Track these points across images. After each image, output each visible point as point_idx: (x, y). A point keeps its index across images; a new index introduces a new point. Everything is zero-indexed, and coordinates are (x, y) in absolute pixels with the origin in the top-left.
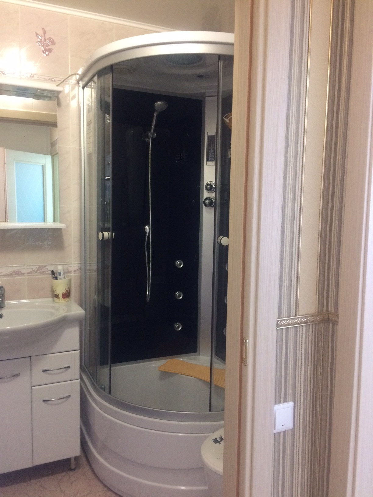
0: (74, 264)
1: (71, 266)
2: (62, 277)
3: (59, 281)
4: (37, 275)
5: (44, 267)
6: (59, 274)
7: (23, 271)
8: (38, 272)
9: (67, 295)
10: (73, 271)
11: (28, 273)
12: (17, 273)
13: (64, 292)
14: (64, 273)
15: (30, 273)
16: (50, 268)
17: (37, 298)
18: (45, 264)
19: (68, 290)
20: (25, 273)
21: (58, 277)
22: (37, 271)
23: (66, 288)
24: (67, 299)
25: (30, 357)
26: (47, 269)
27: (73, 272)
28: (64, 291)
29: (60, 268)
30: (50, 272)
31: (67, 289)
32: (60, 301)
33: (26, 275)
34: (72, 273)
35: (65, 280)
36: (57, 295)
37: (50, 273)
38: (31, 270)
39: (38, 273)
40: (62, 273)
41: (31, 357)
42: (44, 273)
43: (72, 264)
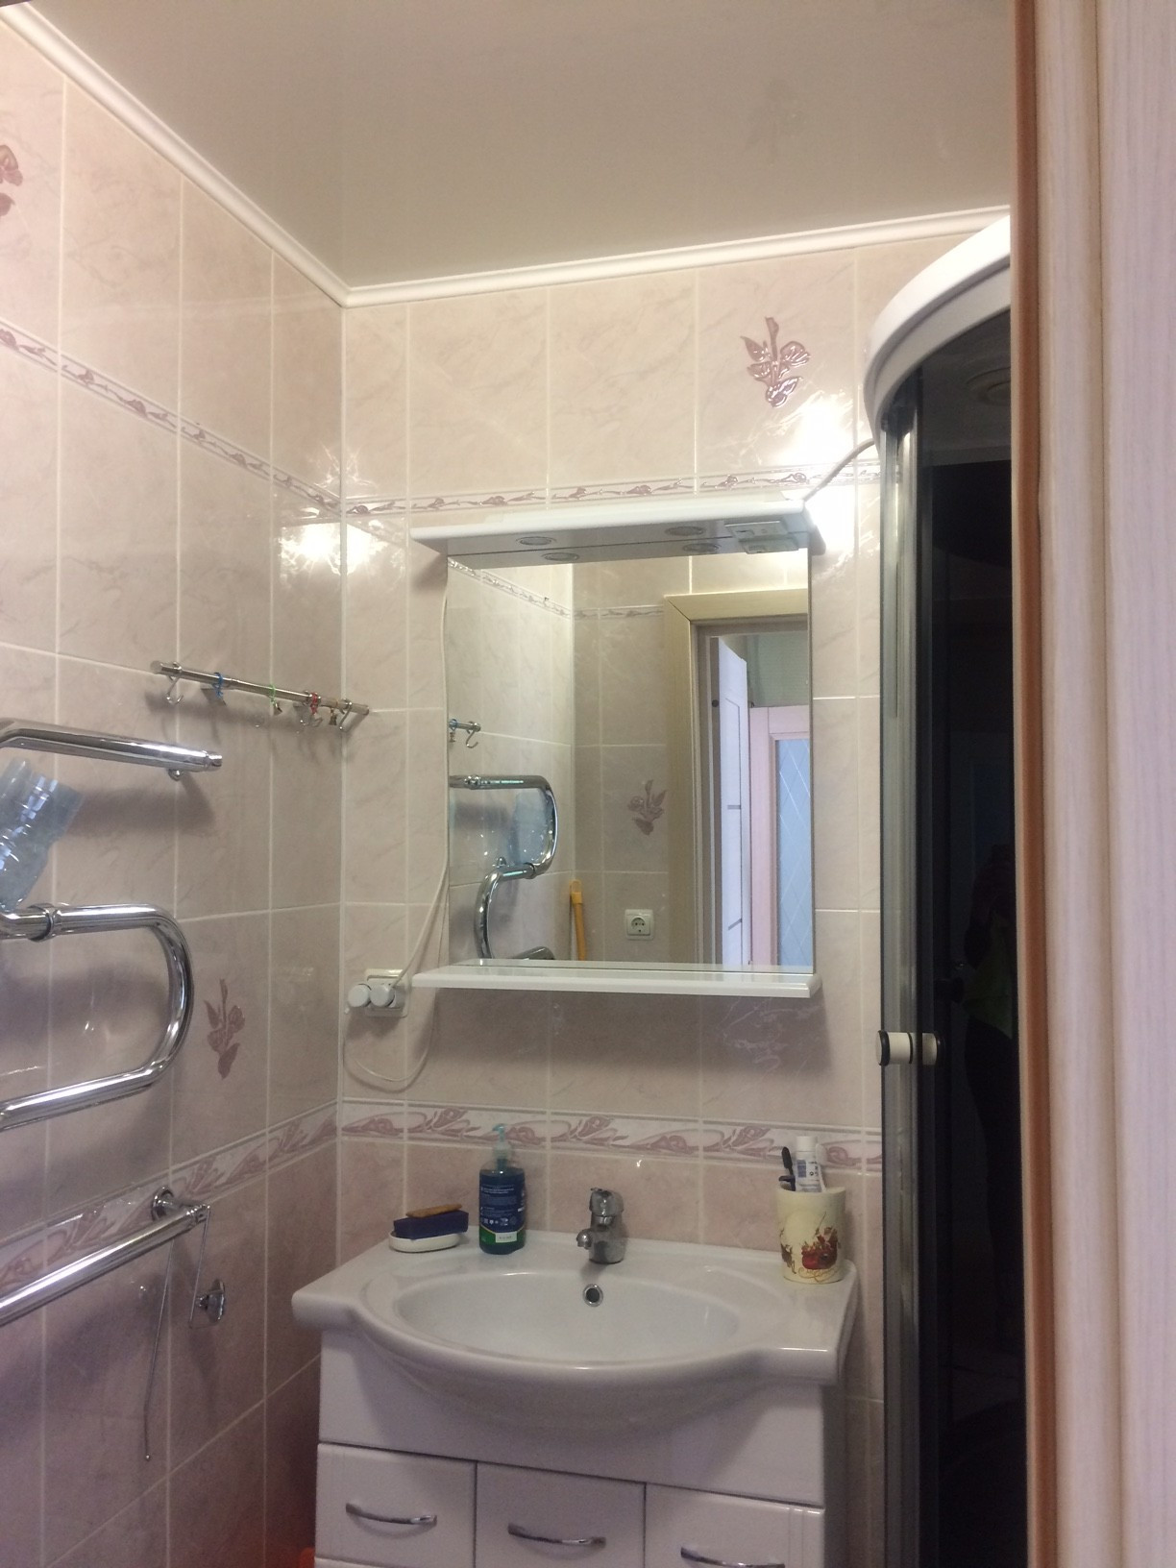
0: (869, 1133)
1: (859, 1141)
2: (808, 1180)
3: (795, 1197)
4: (739, 1160)
6: (799, 1167)
7: (692, 1140)
8: (740, 1148)
9: (825, 1255)
10: (861, 1161)
11: (706, 1149)
12: (674, 1143)
13: (811, 1244)
14: (816, 1168)
15: (715, 1148)
16: (780, 1139)
17: (737, 1246)
18: (765, 1123)
19: (827, 1238)
20: (696, 1148)
21: (798, 1180)
22: (737, 1143)
23: (818, 1230)
24: (822, 1274)
25: (643, 1486)
26: (772, 1141)
27: (864, 1165)
28: (811, 1241)
29: (804, 1147)
30: (779, 1153)
31: (822, 1233)
32: (792, 1277)
33: (701, 1153)
34: (858, 1168)
35: (819, 1194)
36: (788, 1250)
37: (776, 1157)
38: (716, 1138)
39: (741, 1152)
40: (810, 1168)
41: (645, 1484)
42: (760, 1155)
43: (859, 1132)
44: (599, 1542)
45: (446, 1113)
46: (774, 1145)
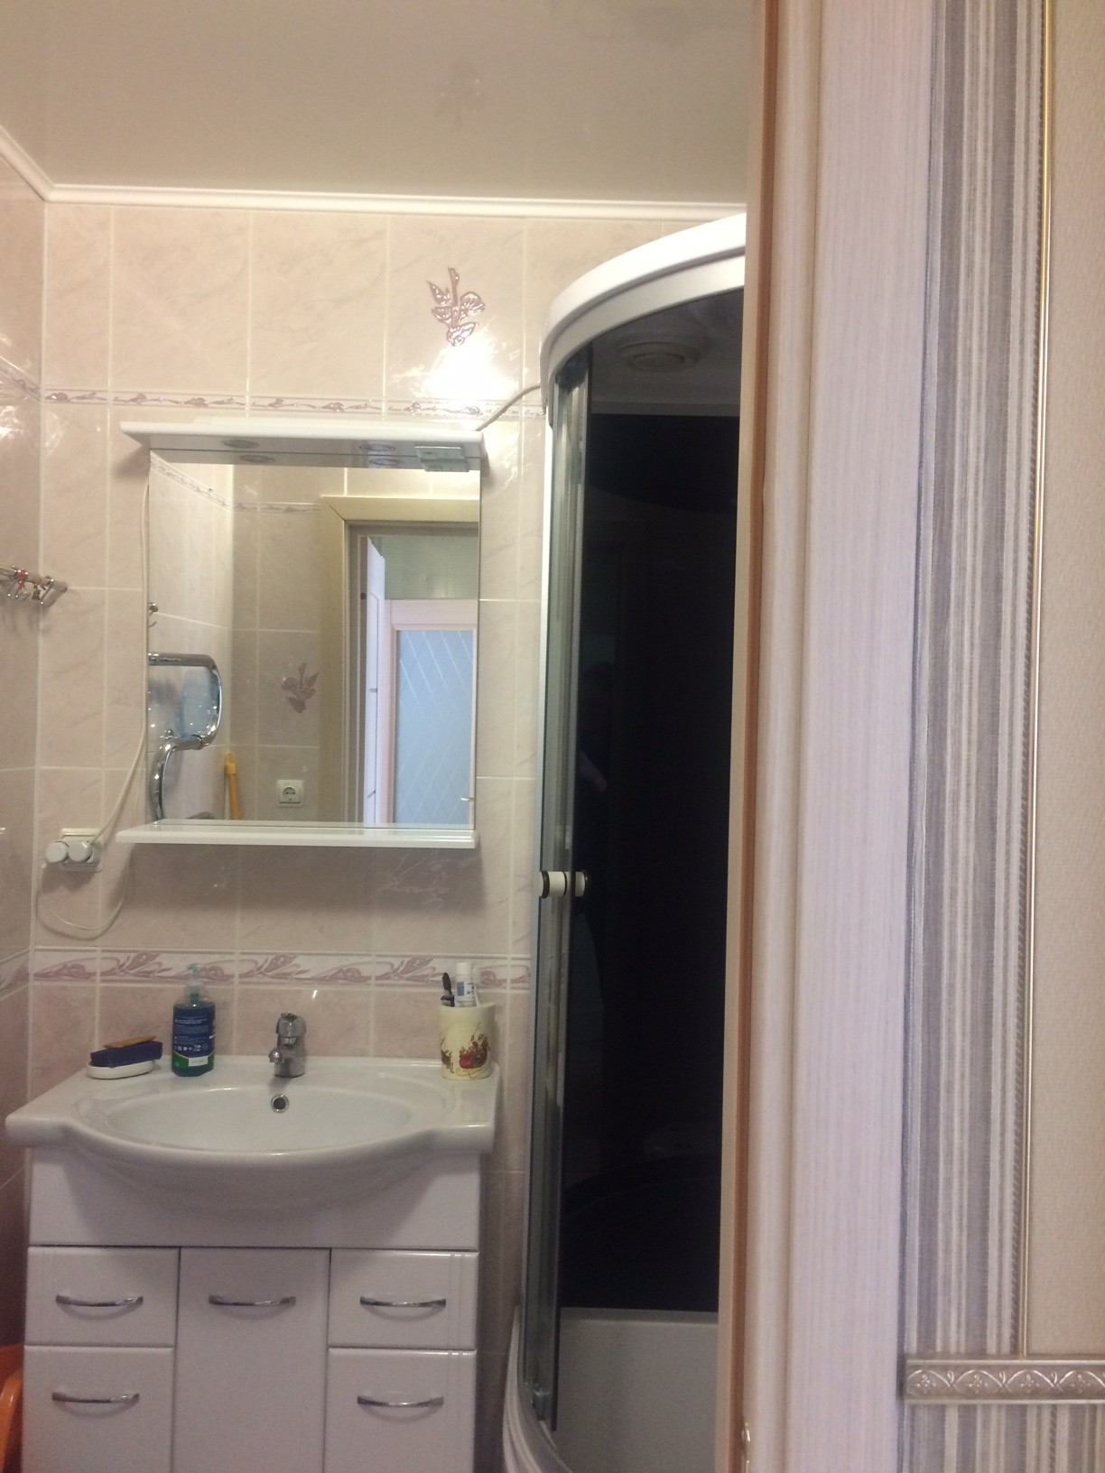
0: (514, 959)
1: (505, 966)
2: (466, 998)
3: (455, 1012)
4: (405, 985)
5: (425, 961)
6: (458, 988)
7: (366, 971)
8: (405, 976)
9: (477, 1057)
10: (509, 981)
11: (378, 978)
12: (349, 974)
13: (467, 1048)
14: (473, 988)
15: (385, 976)
16: (441, 966)
17: (402, 1057)
18: (426, 954)
19: (480, 1043)
20: (369, 978)
21: (457, 998)
22: (404, 972)
23: (473, 1037)
24: (475, 1072)
26: (434, 969)
27: (508, 984)
28: (467, 1045)
29: (462, 972)
30: (440, 978)
31: (476, 1039)
32: (453, 1076)
33: (373, 982)
34: (505, 987)
35: (474, 1008)
36: (448, 1055)
37: (437, 982)
38: (387, 969)
39: (408, 979)
40: (467, 988)
41: (330, 1249)
42: (423, 981)
43: (506, 958)
44: (288, 1302)
45: (139, 956)
46: (436, 972)
